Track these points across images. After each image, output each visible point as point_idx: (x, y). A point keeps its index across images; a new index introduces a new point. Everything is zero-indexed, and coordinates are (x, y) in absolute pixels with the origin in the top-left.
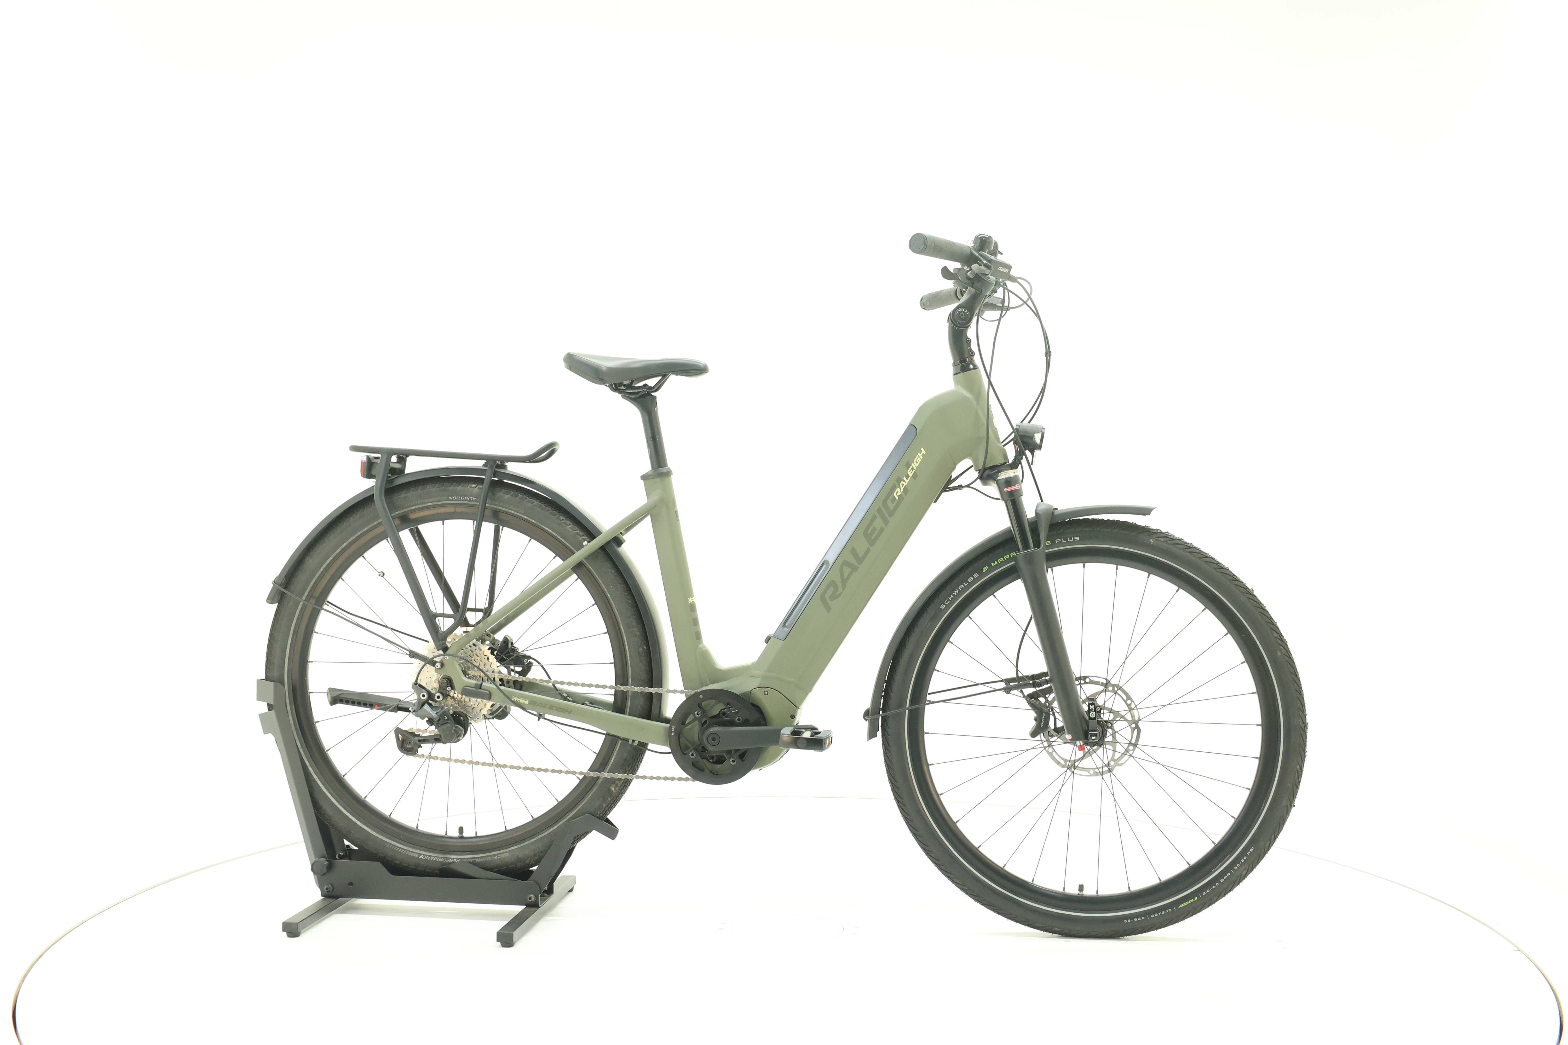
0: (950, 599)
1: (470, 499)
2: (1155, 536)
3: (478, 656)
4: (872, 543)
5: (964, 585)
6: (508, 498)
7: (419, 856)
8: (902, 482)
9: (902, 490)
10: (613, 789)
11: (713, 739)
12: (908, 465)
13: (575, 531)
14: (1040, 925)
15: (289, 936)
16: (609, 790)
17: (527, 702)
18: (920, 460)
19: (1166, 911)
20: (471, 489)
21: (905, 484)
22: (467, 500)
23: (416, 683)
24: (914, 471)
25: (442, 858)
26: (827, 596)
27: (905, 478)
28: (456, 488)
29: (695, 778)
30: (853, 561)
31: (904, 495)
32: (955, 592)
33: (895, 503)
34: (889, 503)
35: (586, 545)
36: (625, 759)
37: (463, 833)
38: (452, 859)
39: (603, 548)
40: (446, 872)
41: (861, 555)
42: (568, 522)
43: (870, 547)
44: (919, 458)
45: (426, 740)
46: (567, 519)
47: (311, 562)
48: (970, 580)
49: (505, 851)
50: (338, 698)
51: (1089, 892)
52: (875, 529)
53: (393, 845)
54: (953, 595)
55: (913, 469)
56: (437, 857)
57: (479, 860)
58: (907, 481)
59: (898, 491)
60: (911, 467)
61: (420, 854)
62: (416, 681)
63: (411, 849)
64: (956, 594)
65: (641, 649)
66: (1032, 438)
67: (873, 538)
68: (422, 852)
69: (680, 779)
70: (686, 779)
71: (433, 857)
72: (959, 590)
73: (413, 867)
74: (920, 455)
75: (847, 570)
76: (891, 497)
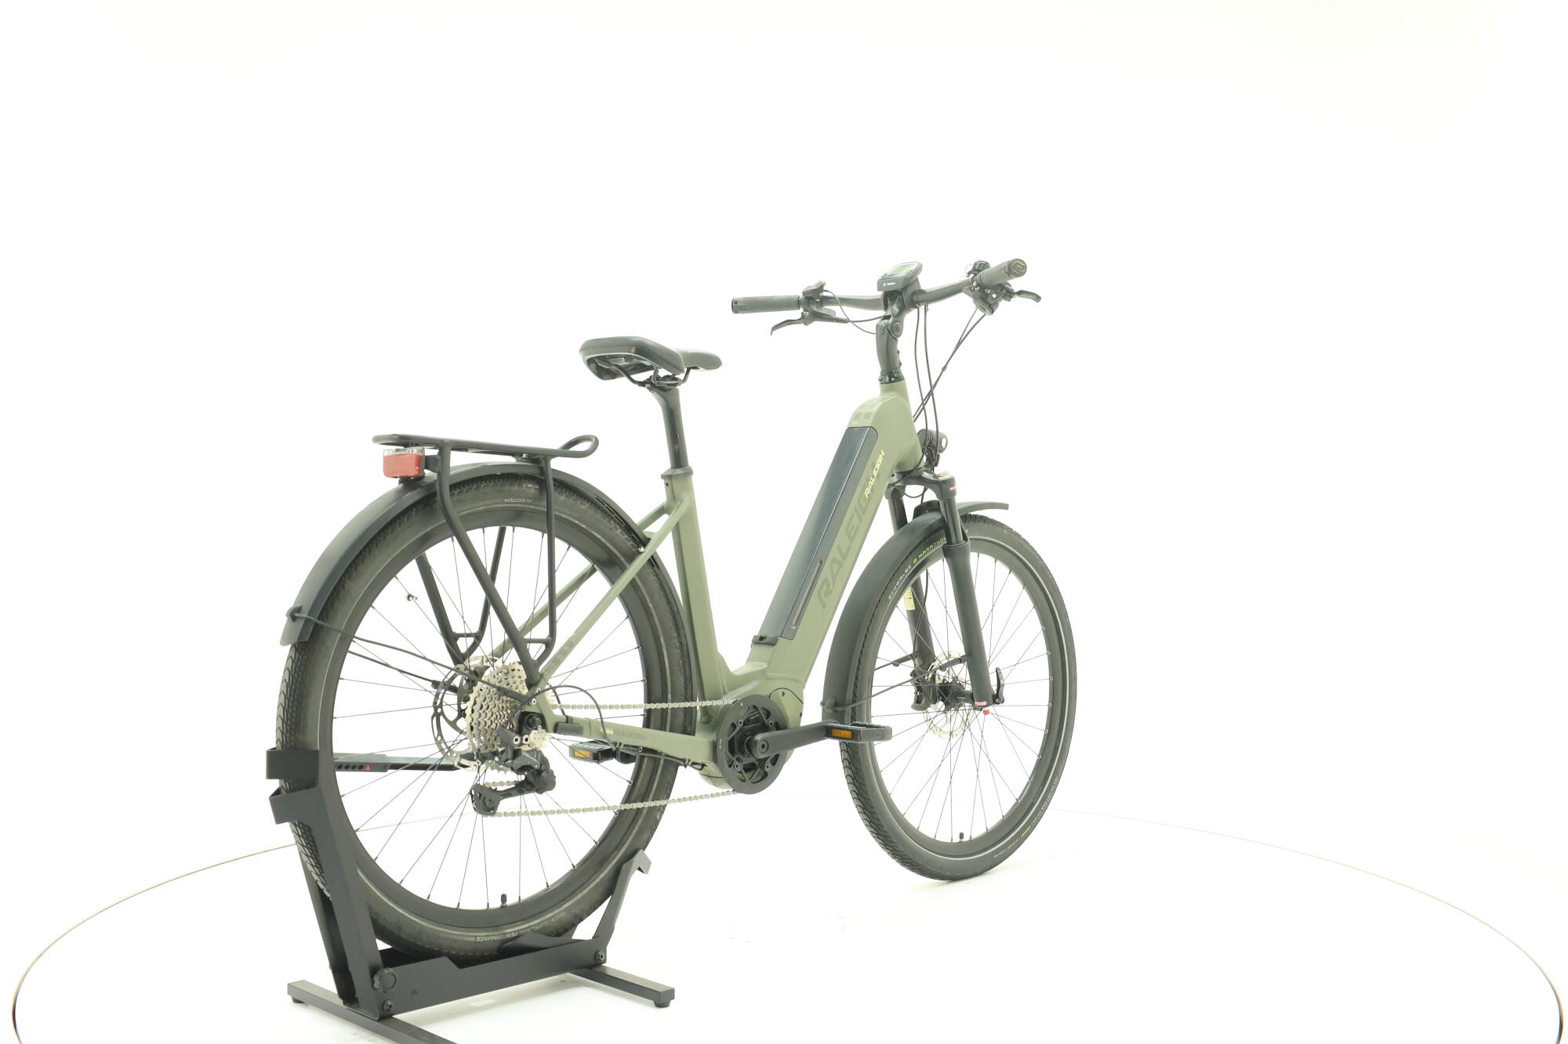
0: (894, 589)
1: (525, 501)
4: (851, 539)
5: (902, 576)
6: (564, 500)
7: (476, 939)
8: (870, 482)
9: (870, 490)
11: (763, 746)
17: (612, 732)
20: (528, 489)
21: (872, 484)
22: (522, 503)
24: (878, 471)
25: (499, 935)
27: (871, 478)
28: (512, 488)
29: (738, 790)
31: (871, 494)
32: (897, 583)
33: (867, 500)
34: (862, 500)
37: (506, 900)
41: (844, 552)
43: (850, 544)
44: (880, 460)
45: (507, 794)
48: (906, 571)
51: (966, 837)
52: (853, 527)
53: (445, 931)
54: (896, 586)
55: (876, 469)
56: (493, 935)
58: (873, 481)
59: (867, 491)
63: (465, 934)
66: (940, 442)
67: (852, 534)
71: (489, 935)
72: (899, 581)
73: (471, 954)
74: (881, 456)
75: (835, 567)
76: (863, 496)
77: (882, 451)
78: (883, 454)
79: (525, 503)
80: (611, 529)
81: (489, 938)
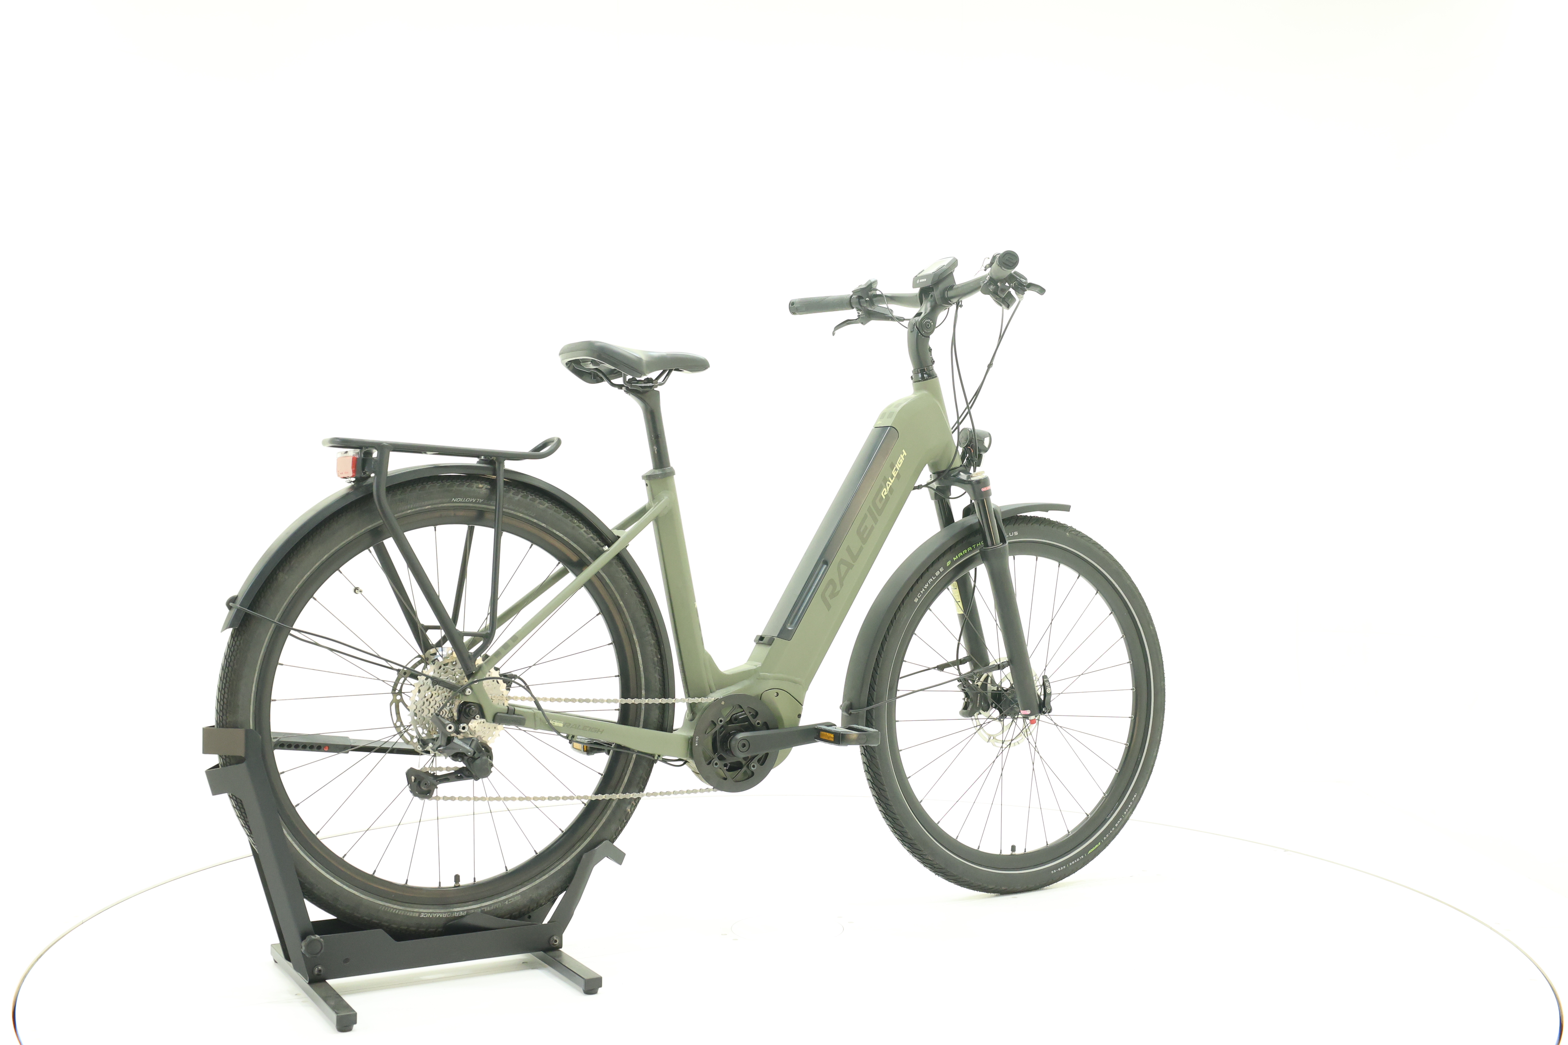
0: (922, 592)
1: (477, 500)
4: (864, 541)
5: (932, 579)
6: (519, 500)
7: (420, 915)
8: (888, 483)
9: (888, 490)
10: (629, 810)
11: (744, 746)
12: (892, 466)
17: (561, 725)
18: (902, 462)
19: (1079, 858)
20: (478, 490)
21: (890, 484)
22: (467, 502)
24: (897, 471)
25: (445, 913)
26: (827, 594)
27: (890, 479)
28: (461, 488)
31: (889, 495)
32: (926, 585)
33: (883, 501)
34: (877, 502)
35: (607, 549)
37: (459, 881)
38: (457, 912)
40: (454, 928)
41: (855, 553)
42: (581, 525)
43: (863, 545)
44: (901, 460)
45: (445, 779)
48: (937, 573)
49: (515, 893)
51: (1019, 850)
52: (866, 527)
53: (388, 907)
54: (924, 589)
55: (896, 469)
56: (439, 913)
57: (489, 909)
58: (892, 481)
59: (885, 491)
60: (895, 468)
61: (420, 913)
63: (410, 909)
64: (926, 587)
66: (983, 442)
67: (865, 536)
68: (421, 910)
69: (701, 791)
70: (707, 790)
71: (435, 913)
72: (928, 583)
73: (414, 929)
74: (902, 456)
75: (843, 568)
76: (879, 496)
77: (904, 451)
78: (905, 453)
79: (475, 502)
80: (573, 528)
81: (434, 915)
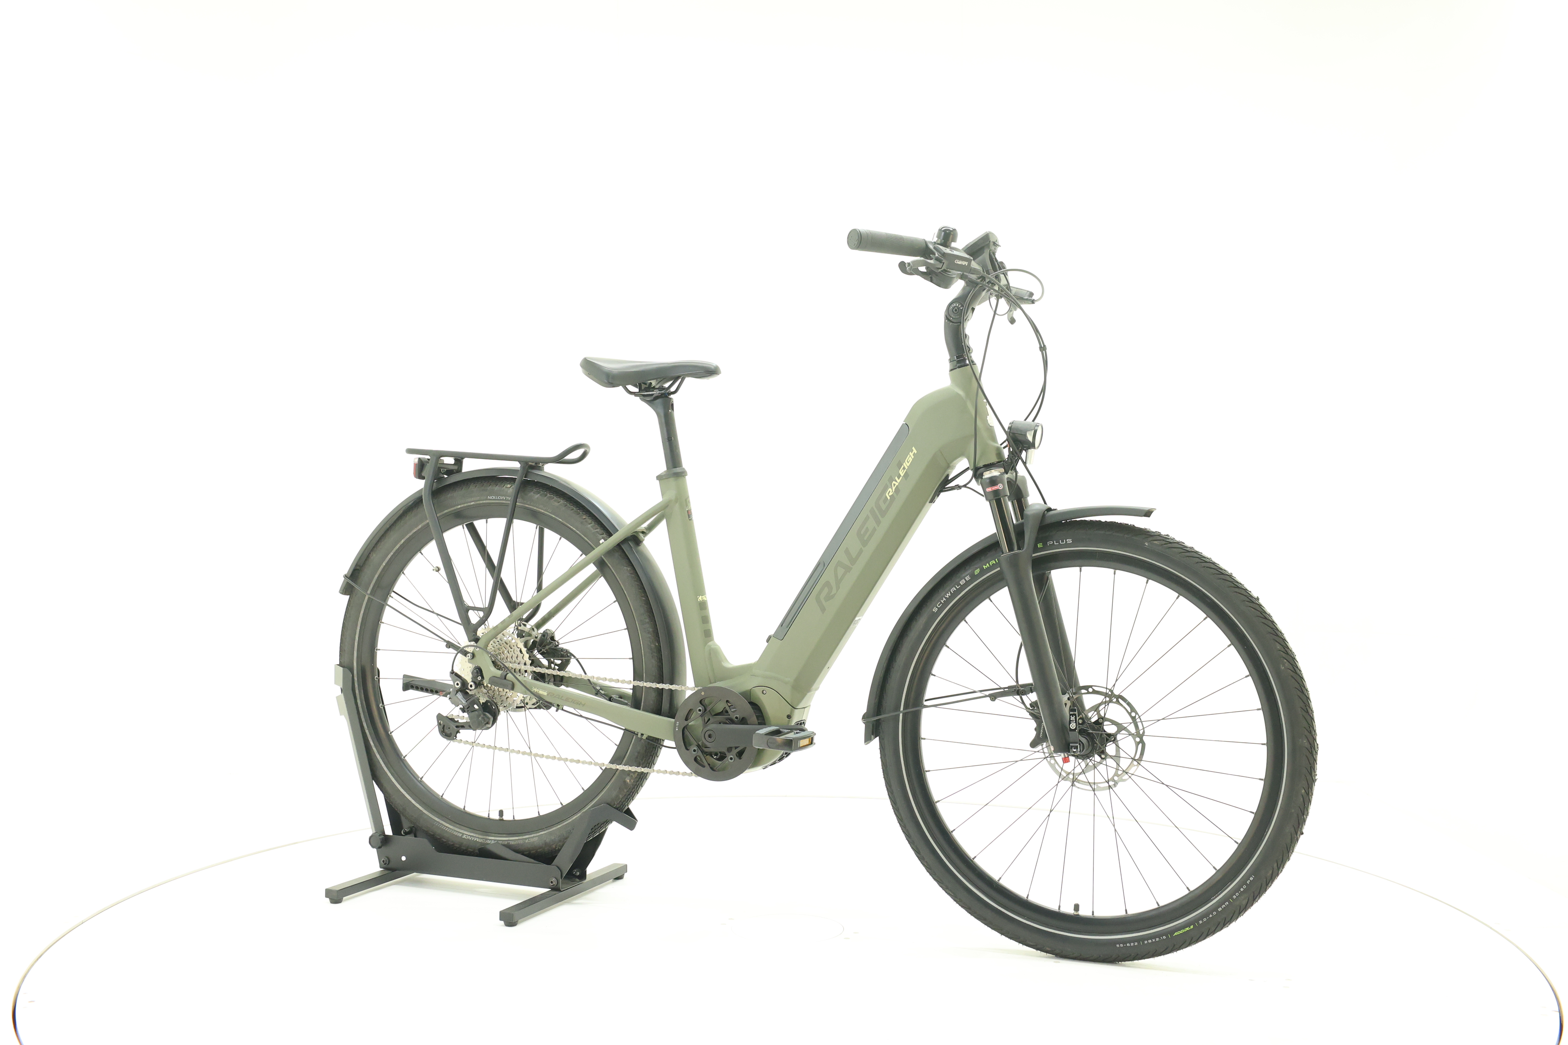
0: (942, 601)
1: (506, 498)
2: (1151, 539)
3: (511, 648)
4: (865, 543)
5: (956, 588)
7: (462, 836)
8: (894, 482)
9: (894, 490)
10: (628, 781)
11: (710, 736)
12: (900, 465)
13: (596, 529)
14: (1031, 944)
15: (331, 903)
16: (625, 782)
17: (545, 694)
18: (911, 460)
19: (1160, 938)
20: (505, 489)
21: (897, 484)
22: (503, 500)
23: (452, 672)
24: (905, 470)
25: (481, 838)
26: (822, 597)
27: (896, 478)
28: (494, 488)
29: (698, 773)
30: (847, 563)
31: (895, 495)
32: (947, 594)
33: (888, 502)
34: (881, 502)
35: (603, 543)
36: (639, 753)
37: (503, 816)
38: (490, 840)
39: (619, 546)
40: (484, 853)
43: (862, 548)
44: (910, 458)
45: (463, 726)
46: (590, 518)
47: (375, 557)
48: (962, 582)
49: (535, 835)
50: (410, 684)
51: (1084, 912)
52: (867, 529)
53: (441, 824)
54: (946, 598)
55: (904, 468)
56: (477, 837)
57: (513, 843)
58: (899, 481)
59: (890, 491)
60: (903, 466)
61: (463, 834)
62: (453, 670)
63: (456, 829)
64: (948, 597)
65: (653, 646)
67: (865, 539)
68: (467, 832)
69: (684, 774)
70: (688, 774)
71: (474, 837)
72: (951, 592)
73: (457, 846)
74: (911, 454)
75: (841, 571)
76: (884, 497)
77: (913, 448)
78: (915, 451)
79: (506, 500)
81: (473, 838)
